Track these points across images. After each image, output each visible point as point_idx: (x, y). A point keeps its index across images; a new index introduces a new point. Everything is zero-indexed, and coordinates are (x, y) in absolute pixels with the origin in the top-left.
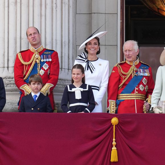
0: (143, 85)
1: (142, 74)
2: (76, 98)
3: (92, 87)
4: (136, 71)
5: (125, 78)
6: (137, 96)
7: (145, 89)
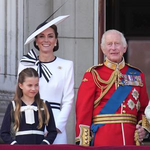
0: (133, 99)
1: (131, 83)
2: (27, 123)
3: (51, 105)
4: (122, 79)
5: (104, 90)
6: (125, 118)
7: (135, 106)
